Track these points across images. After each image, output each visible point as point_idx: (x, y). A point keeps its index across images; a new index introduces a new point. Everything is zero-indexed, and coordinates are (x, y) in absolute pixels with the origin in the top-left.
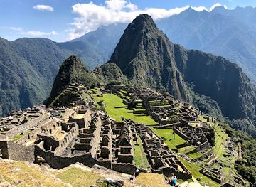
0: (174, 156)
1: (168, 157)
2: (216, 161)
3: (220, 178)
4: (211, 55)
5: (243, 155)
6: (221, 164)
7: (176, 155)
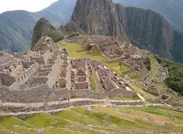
0: (122, 80)
1: (117, 81)
2: (153, 81)
3: (157, 92)
4: (142, 9)
5: (169, 74)
6: (156, 82)
7: (123, 79)
